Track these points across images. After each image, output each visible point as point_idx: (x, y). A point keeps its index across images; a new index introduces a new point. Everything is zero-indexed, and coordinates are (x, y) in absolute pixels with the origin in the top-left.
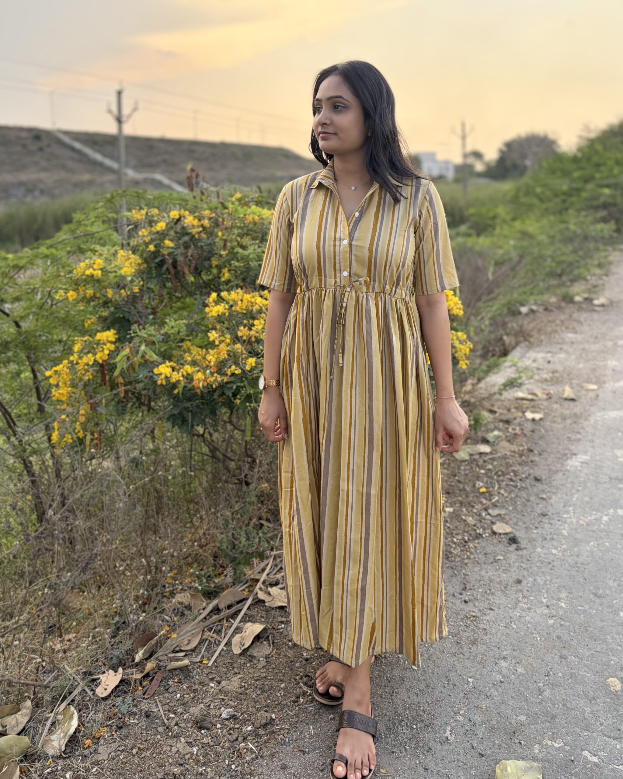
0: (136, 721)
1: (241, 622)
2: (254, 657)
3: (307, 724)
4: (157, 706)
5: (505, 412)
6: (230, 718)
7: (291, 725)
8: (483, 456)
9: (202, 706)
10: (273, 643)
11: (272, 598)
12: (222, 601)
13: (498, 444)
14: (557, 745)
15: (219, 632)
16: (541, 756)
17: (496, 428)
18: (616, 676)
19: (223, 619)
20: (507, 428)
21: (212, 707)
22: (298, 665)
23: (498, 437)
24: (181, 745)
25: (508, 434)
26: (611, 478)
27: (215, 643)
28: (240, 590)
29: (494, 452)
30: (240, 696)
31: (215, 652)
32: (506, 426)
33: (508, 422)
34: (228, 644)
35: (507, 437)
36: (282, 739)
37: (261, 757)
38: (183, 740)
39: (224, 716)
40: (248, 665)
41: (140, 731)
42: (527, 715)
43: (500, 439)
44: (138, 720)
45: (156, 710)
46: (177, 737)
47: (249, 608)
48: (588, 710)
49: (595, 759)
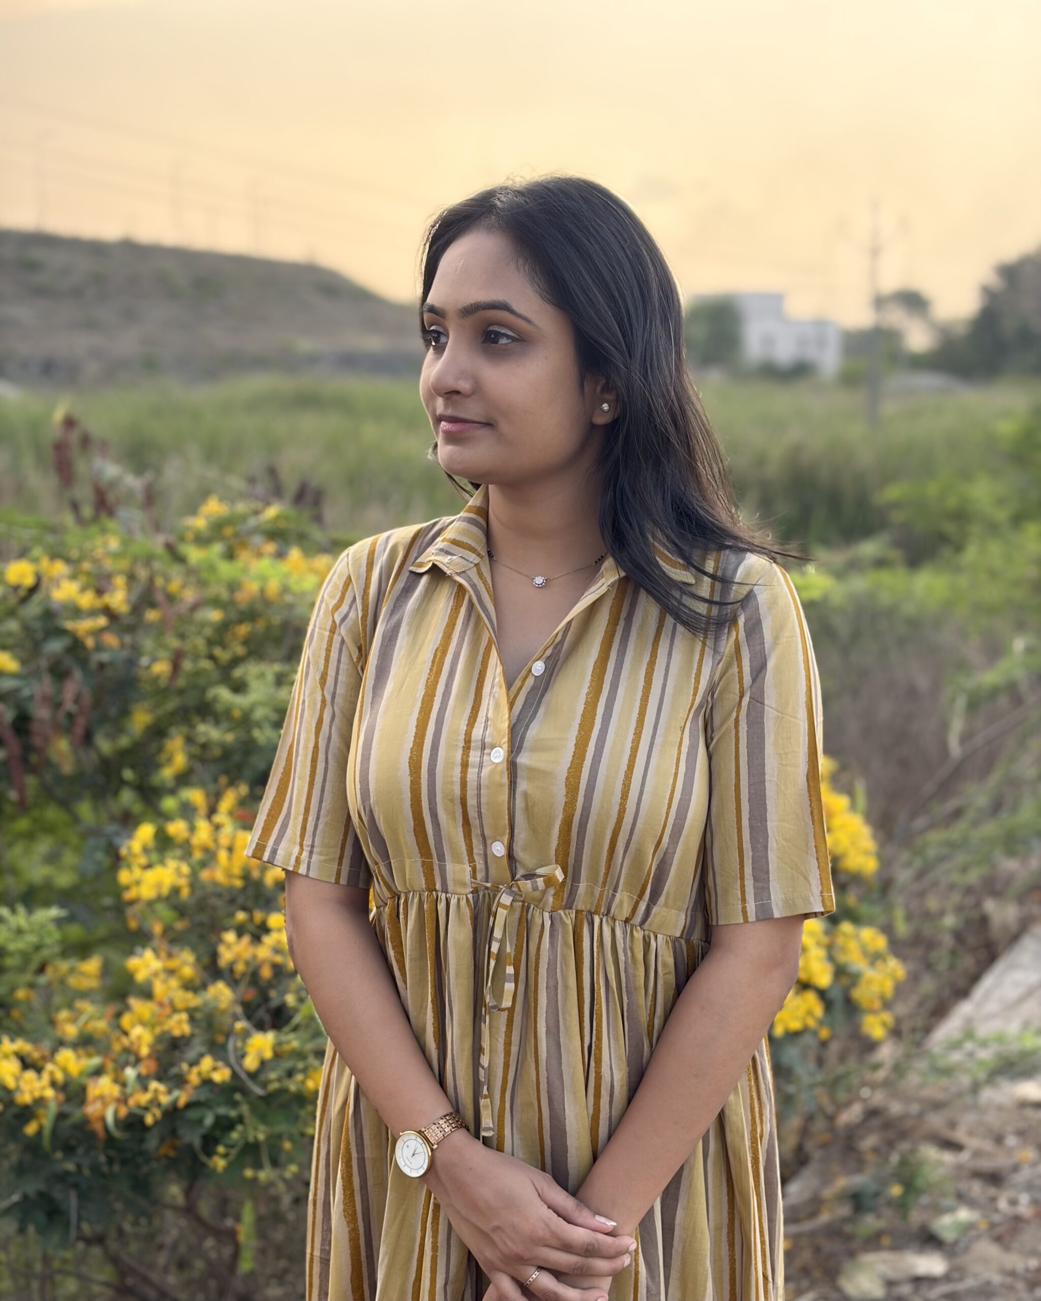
5: (987, 1145)
8: (924, 1287)
13: (967, 1249)
17: (962, 1198)
20: (993, 1200)
23: (969, 1227)
25: (996, 1218)
29: (956, 1275)
32: (992, 1191)
33: (994, 1179)
35: (992, 1226)
43: (973, 1233)
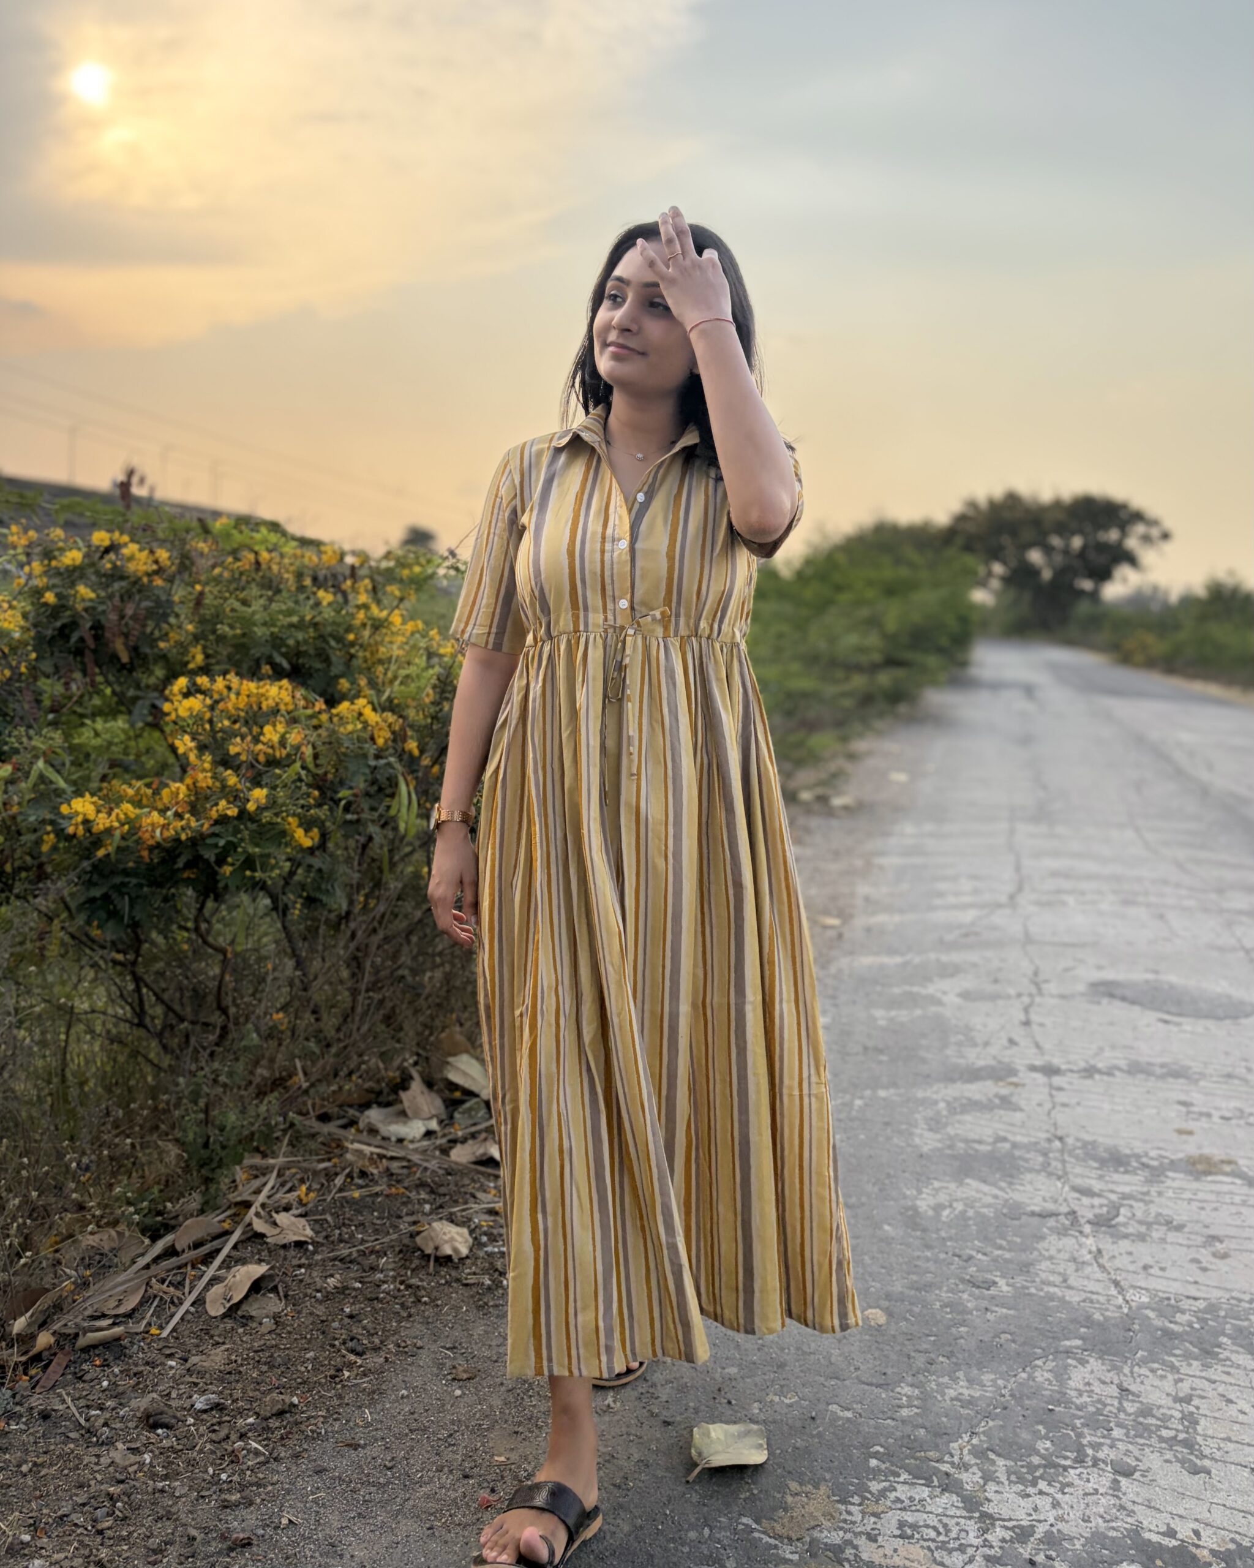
0: (23, 1427)
1: (220, 1268)
2: (251, 1317)
3: (360, 1407)
4: (64, 1401)
6: (212, 1409)
7: (328, 1410)
9: (154, 1395)
10: (286, 1296)
11: (278, 1230)
12: (181, 1238)
14: (787, 1401)
15: (179, 1285)
16: (762, 1417)
18: (878, 1307)
19: (186, 1265)
21: (174, 1395)
22: (336, 1324)
24: (119, 1453)
26: (866, 1048)
27: (172, 1302)
28: (215, 1221)
30: (228, 1375)
31: (172, 1316)
34: (199, 1302)
36: (312, 1431)
37: (275, 1459)
38: (120, 1445)
39: (199, 1406)
40: (241, 1330)
41: (32, 1439)
42: (740, 1365)
44: (25, 1424)
45: (61, 1407)
46: (110, 1443)
47: (235, 1247)
48: (836, 1352)
49: (849, 1414)
